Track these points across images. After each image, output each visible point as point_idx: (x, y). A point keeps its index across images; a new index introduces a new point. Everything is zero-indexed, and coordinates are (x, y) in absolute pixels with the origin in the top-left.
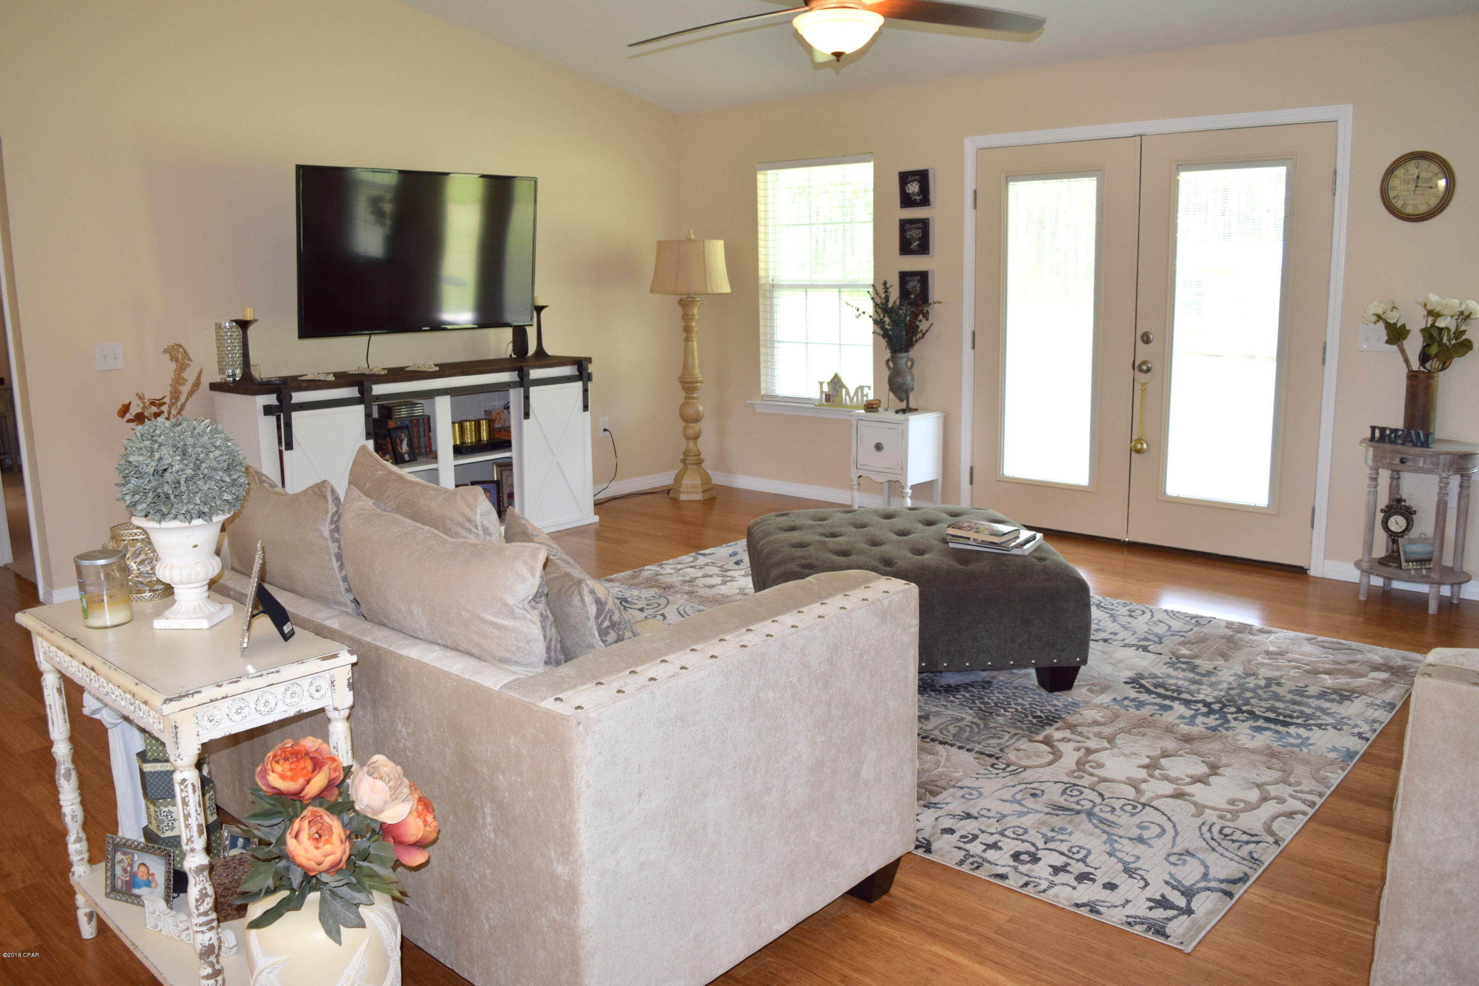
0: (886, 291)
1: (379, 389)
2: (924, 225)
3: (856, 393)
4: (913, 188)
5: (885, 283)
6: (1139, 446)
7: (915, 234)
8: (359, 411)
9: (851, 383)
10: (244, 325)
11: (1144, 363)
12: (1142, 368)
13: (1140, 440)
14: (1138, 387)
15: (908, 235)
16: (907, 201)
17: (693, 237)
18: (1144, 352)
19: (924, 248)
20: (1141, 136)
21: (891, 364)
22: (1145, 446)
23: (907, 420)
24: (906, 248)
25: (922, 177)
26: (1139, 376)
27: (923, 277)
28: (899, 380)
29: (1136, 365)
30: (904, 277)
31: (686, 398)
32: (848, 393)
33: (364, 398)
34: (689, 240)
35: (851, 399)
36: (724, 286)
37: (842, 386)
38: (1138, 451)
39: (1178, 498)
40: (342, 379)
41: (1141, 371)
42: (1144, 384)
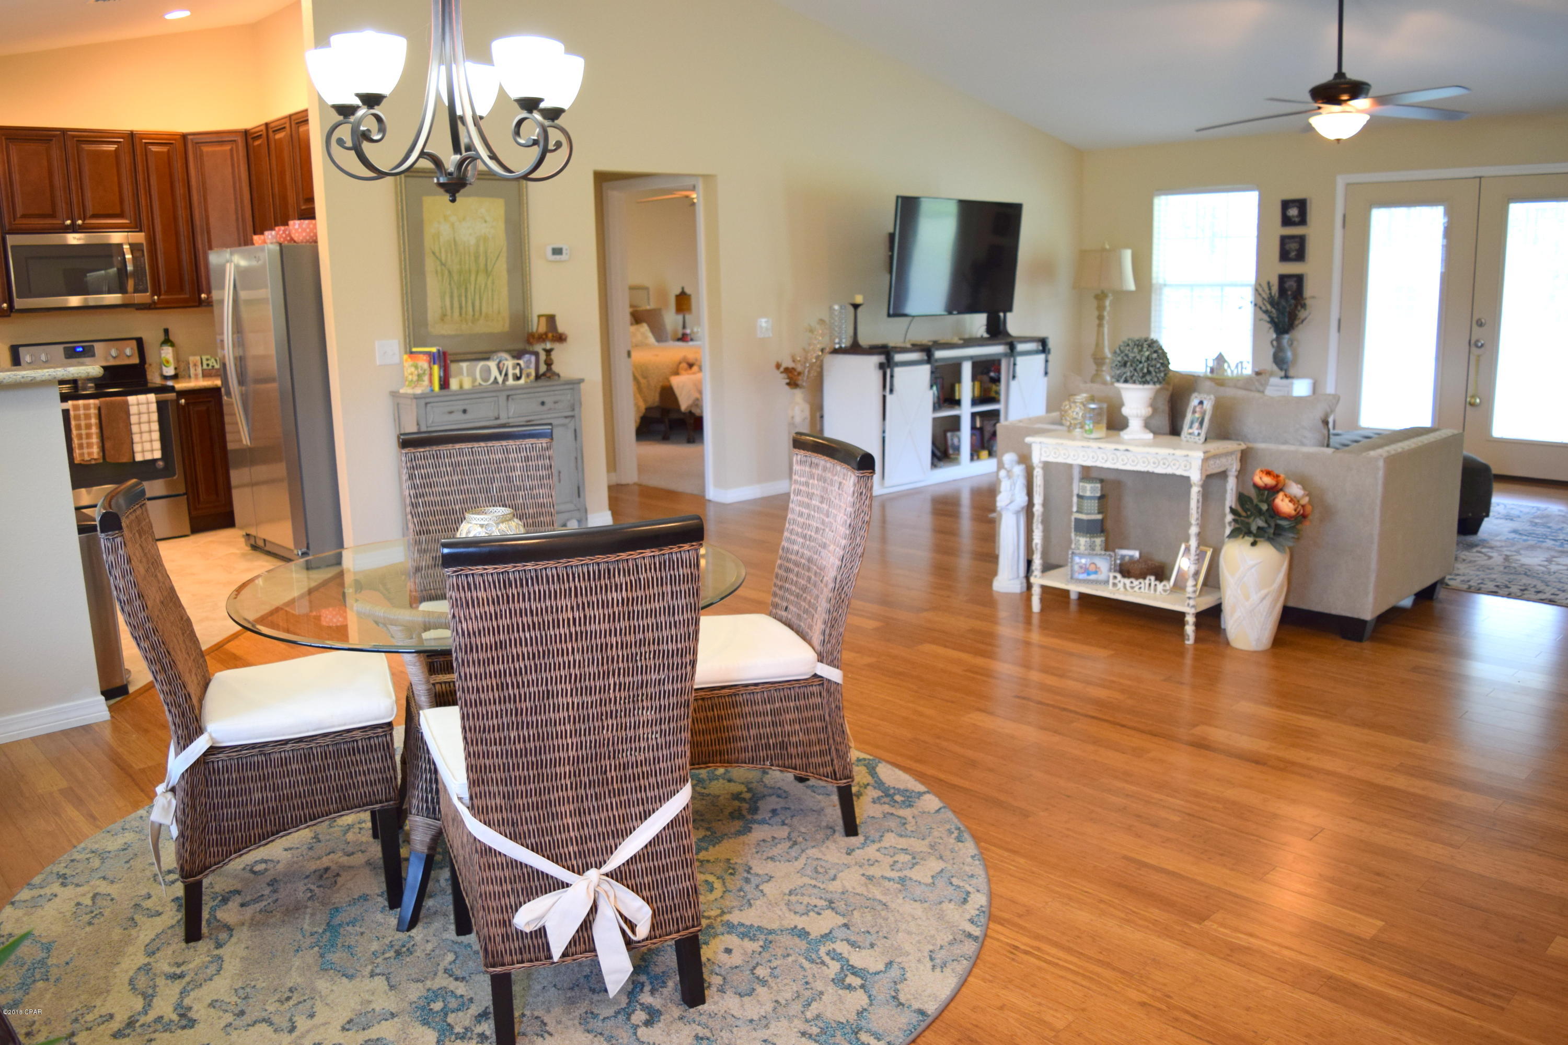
0: (1270, 289)
1: (939, 354)
2: (1301, 241)
3: (1237, 366)
4: (1293, 212)
5: (1269, 283)
6: (1473, 401)
7: (1294, 246)
8: (926, 369)
9: (1232, 360)
10: (856, 306)
11: (1478, 341)
12: (1474, 344)
13: (1473, 397)
14: (1473, 358)
15: (1287, 247)
16: (1287, 221)
17: (1107, 247)
18: (1477, 332)
19: (1300, 256)
20: (1480, 178)
21: (1275, 343)
22: (1478, 401)
23: (1292, 384)
24: (1284, 256)
25: (1302, 204)
26: (1474, 349)
27: (1299, 279)
28: (1280, 354)
29: (1473, 342)
30: (1283, 278)
31: (1097, 371)
32: (1229, 366)
33: (929, 359)
34: (1104, 250)
35: (1232, 372)
36: (1131, 285)
37: (1225, 361)
38: (1472, 404)
39: (1502, 439)
40: (916, 347)
41: (1477, 346)
42: (1479, 356)
